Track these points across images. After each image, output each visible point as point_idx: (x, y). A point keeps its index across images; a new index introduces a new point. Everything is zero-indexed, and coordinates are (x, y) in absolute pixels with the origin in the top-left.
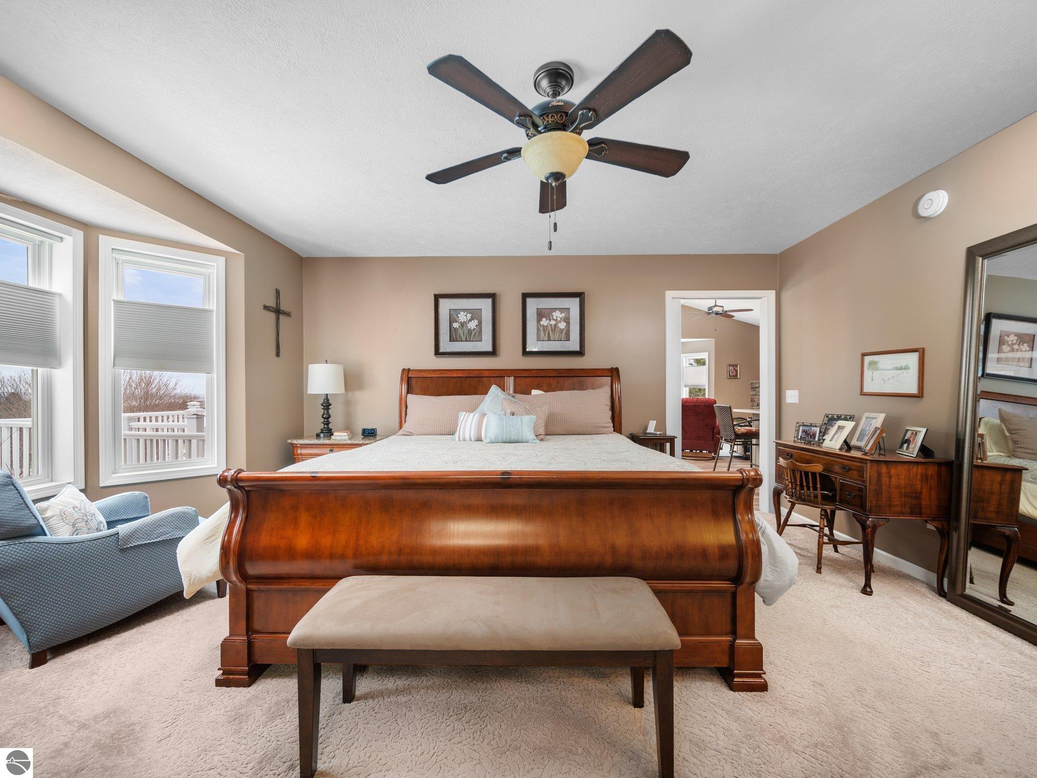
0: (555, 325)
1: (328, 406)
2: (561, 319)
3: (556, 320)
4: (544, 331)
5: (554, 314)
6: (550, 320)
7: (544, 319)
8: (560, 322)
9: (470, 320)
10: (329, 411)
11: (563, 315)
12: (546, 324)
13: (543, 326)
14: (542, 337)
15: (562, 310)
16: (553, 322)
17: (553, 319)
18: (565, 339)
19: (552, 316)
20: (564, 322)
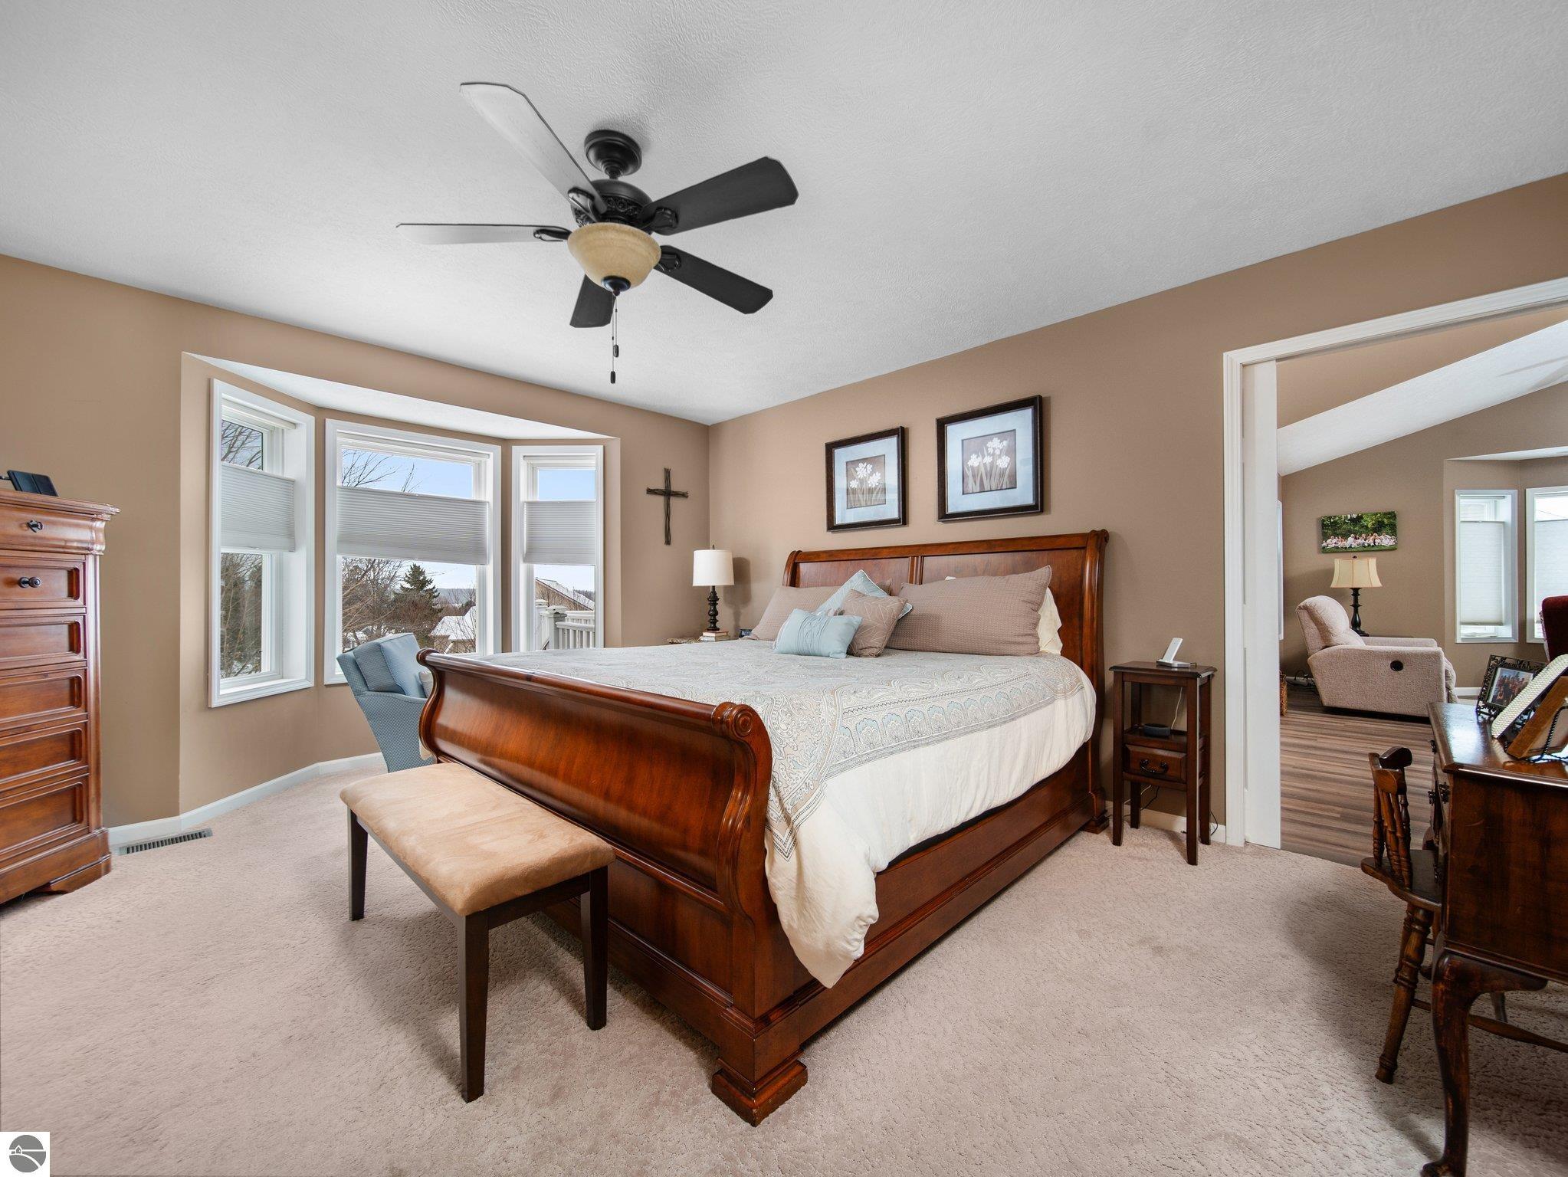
0: (992, 464)
1: (716, 601)
2: (1001, 451)
3: (993, 455)
4: (974, 476)
5: (989, 444)
6: (983, 458)
7: (974, 456)
8: (1000, 456)
9: (871, 474)
10: (717, 606)
11: (1005, 443)
12: (976, 464)
13: (972, 467)
14: (970, 486)
15: (1001, 435)
16: (988, 460)
17: (989, 454)
18: (1008, 487)
19: (987, 448)
20: (1006, 455)
